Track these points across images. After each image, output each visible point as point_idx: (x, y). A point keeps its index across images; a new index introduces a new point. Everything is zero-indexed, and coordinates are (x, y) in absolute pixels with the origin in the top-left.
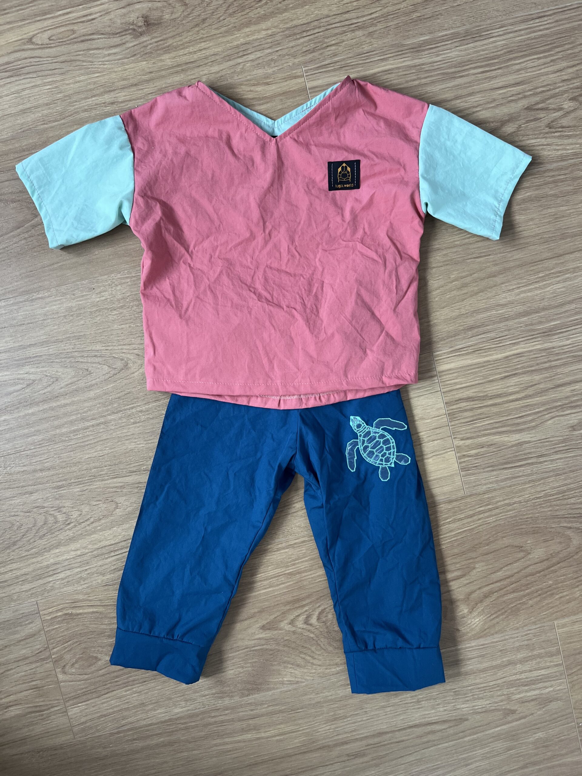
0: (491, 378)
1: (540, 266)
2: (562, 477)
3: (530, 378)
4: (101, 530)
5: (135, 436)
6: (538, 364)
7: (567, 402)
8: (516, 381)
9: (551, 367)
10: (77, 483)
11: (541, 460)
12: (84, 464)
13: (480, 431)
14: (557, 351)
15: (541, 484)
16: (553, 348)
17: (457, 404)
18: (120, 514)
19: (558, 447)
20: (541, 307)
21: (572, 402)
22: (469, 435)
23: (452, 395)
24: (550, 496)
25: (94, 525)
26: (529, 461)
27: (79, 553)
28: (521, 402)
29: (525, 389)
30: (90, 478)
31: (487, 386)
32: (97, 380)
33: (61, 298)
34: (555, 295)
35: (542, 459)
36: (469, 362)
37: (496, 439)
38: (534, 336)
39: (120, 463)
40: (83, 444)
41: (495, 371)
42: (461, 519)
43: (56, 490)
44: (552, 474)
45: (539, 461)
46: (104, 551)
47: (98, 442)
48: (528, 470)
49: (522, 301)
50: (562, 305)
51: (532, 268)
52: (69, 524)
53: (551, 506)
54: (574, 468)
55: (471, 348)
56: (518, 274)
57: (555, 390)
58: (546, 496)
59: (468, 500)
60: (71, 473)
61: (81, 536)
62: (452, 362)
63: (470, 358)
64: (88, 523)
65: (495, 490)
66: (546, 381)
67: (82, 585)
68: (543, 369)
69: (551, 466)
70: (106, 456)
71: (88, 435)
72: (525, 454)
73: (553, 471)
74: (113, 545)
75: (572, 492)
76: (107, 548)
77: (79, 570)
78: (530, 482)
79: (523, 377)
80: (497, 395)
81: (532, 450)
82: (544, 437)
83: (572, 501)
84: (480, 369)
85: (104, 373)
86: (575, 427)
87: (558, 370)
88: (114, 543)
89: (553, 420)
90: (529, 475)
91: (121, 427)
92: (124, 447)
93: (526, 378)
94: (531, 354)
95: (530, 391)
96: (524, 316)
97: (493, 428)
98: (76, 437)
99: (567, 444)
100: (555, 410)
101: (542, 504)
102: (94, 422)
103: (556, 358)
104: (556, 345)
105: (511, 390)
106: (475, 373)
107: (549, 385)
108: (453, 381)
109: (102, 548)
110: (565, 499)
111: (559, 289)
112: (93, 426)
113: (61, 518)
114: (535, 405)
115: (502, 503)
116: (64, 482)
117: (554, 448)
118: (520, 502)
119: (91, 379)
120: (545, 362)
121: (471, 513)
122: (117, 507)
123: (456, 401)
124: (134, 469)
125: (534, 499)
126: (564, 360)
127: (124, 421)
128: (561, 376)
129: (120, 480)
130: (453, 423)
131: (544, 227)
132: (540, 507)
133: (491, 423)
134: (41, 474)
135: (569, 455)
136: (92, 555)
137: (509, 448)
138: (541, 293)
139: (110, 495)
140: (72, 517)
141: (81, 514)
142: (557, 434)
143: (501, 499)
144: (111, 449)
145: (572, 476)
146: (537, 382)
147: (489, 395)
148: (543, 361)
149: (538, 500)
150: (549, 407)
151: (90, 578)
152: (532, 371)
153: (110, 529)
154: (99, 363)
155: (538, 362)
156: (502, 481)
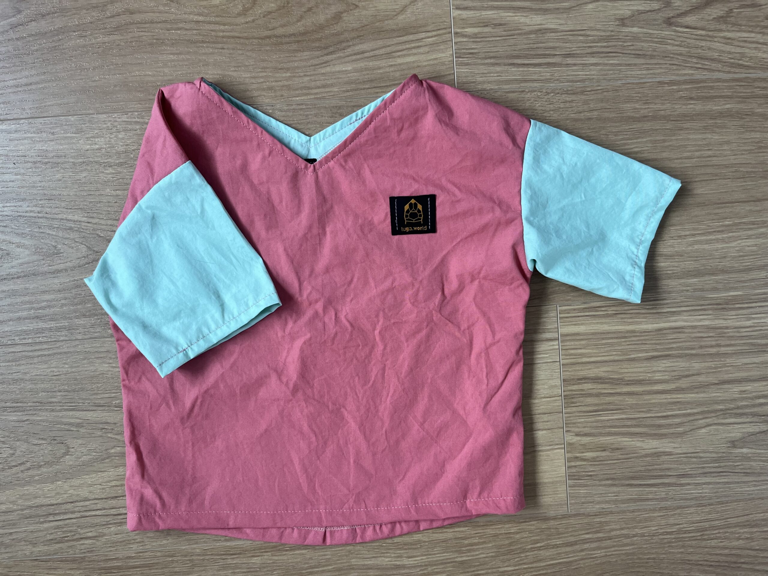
0: (633, 356)
1: (728, 210)
2: (707, 509)
3: (687, 365)
4: (39, 482)
6: (701, 347)
7: (732, 406)
8: (667, 365)
9: (718, 354)
13: (604, 427)
14: (731, 332)
15: (675, 514)
16: (727, 328)
17: (579, 384)
18: (71, 463)
19: (708, 467)
20: (719, 267)
21: (738, 408)
22: (587, 430)
23: (575, 370)
24: (685, 533)
25: (30, 473)
28: (668, 396)
31: (625, 366)
32: (67, 264)
33: (33, 135)
34: (741, 254)
35: (684, 481)
36: (606, 328)
37: (625, 441)
38: (703, 307)
39: (82, 389)
42: (556, 546)
44: (693, 502)
46: (40, 512)
48: (662, 492)
50: (748, 270)
51: (717, 211)
53: (683, 546)
56: (696, 216)
57: (719, 387)
58: (679, 532)
59: (572, 521)
62: (582, 324)
63: (609, 323)
64: (22, 468)
65: (611, 513)
66: (709, 373)
68: (708, 354)
69: (695, 492)
70: (63, 377)
71: (41, 343)
73: (696, 499)
74: (53, 505)
75: (714, 532)
78: (661, 509)
79: (677, 362)
80: (637, 380)
81: (672, 466)
83: (713, 543)
84: (619, 340)
85: (81, 256)
86: (736, 443)
87: (728, 360)
88: (55, 502)
89: (708, 428)
92: (92, 368)
93: (682, 364)
94: (695, 330)
95: (684, 383)
96: (695, 276)
97: (623, 426)
98: (24, 341)
99: (722, 464)
100: (713, 415)
101: (673, 542)
102: (53, 324)
103: (728, 342)
104: (731, 324)
106: (612, 345)
107: (711, 379)
108: (579, 351)
109: (37, 507)
110: (705, 540)
111: (748, 246)
112: (50, 329)
114: (688, 403)
115: (618, 533)
117: (703, 468)
118: (643, 535)
119: (59, 261)
120: (712, 346)
121: (572, 539)
122: (66, 453)
123: (579, 379)
124: (102, 402)
125: (662, 534)
126: (739, 348)
127: (98, 330)
128: (730, 368)
129: (77, 414)
130: (569, 410)
131: (741, 157)
132: (669, 546)
133: (622, 419)
135: (724, 480)
136: (22, 514)
137: (641, 457)
138: (723, 248)
139: (61, 434)
141: (13, 454)
142: (711, 449)
143: (618, 527)
144: (71, 367)
146: (695, 372)
147: (626, 379)
148: (709, 343)
149: (668, 536)
150: (706, 409)
152: (692, 355)
153: (52, 482)
154: (74, 239)
155: (703, 344)
156: (623, 502)
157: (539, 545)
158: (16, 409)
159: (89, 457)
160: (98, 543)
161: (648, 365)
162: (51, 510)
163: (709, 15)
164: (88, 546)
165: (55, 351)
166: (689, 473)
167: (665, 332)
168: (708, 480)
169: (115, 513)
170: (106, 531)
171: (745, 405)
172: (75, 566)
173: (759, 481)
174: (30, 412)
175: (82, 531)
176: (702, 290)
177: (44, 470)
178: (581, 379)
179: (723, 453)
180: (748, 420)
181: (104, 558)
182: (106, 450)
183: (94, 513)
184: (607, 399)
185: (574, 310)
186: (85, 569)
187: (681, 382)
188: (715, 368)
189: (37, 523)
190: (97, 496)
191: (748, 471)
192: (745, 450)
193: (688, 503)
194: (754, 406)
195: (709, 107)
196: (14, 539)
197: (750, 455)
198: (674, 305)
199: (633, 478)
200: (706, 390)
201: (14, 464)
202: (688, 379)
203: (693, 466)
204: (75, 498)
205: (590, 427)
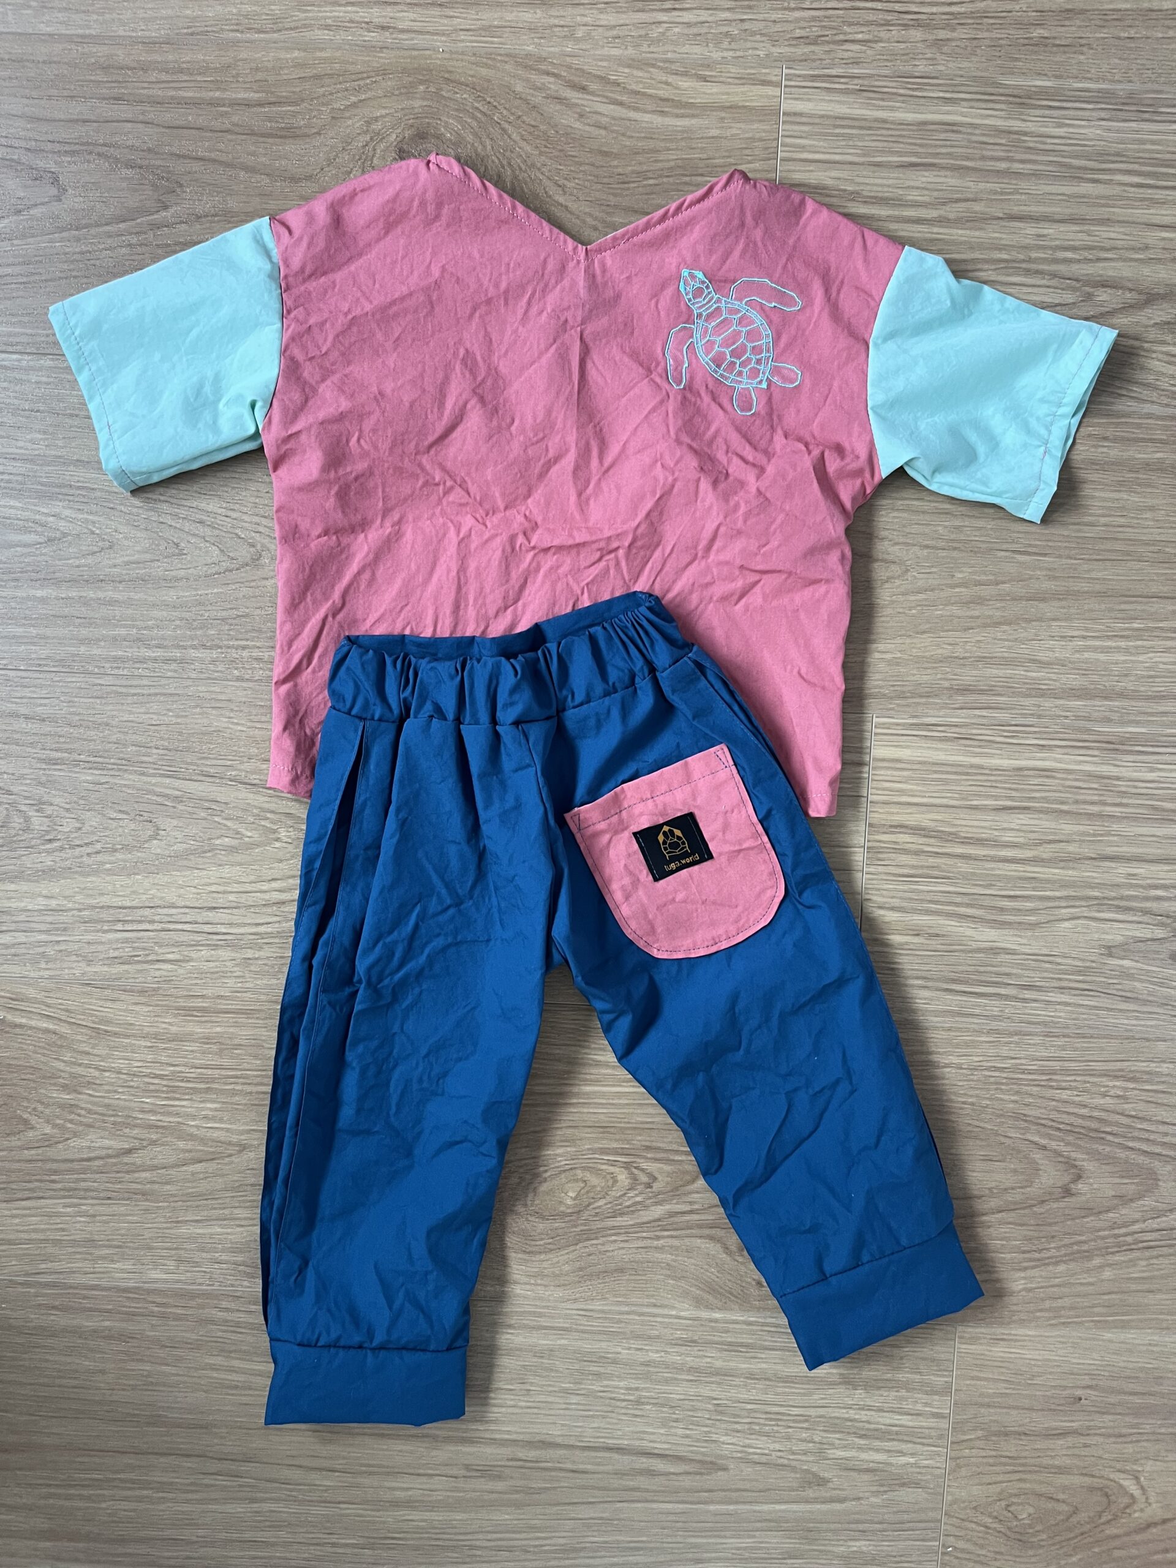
5: (232, 706)
10: (90, 765)
11: (1027, 996)
12: (115, 730)
26: (1002, 991)
27: (53, 903)
29: (1036, 845)
30: (119, 762)
40: (124, 690)
41: (988, 789)
43: (44, 766)
45: (1021, 996)
47: (156, 694)
49: (1084, 666)
52: (50, 841)
54: (1086, 1031)
55: (954, 729)
60: (85, 740)
61: (66, 872)
67: (40, 969)
72: (998, 974)
76: (112, 911)
77: (43, 937)
82: (1045, 951)
90: (994, 1018)
91: (209, 678)
105: (1008, 837)
113: (38, 822)
116: (66, 755)
134: (24, 726)
140: (60, 828)
145: (1078, 1045)
151: (62, 961)
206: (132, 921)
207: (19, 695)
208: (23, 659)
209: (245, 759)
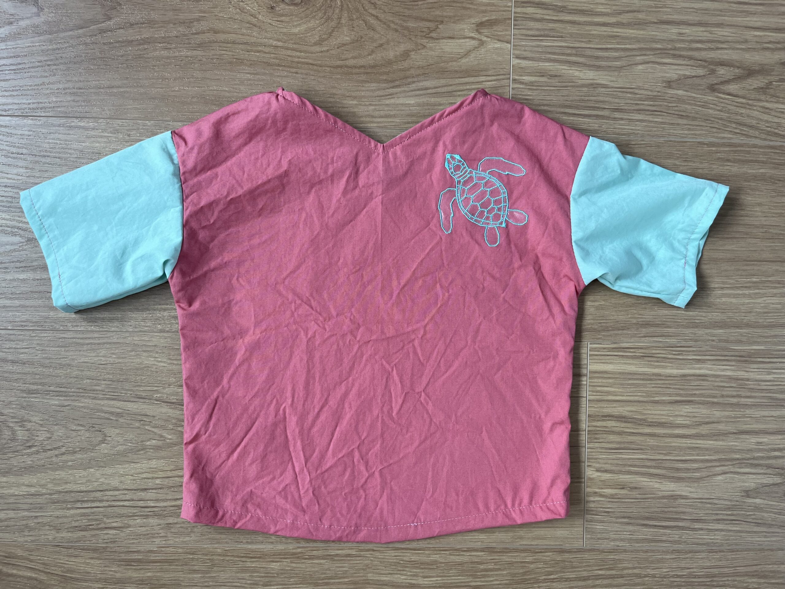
157: (552, 577)
158: (59, 394)
159: (124, 447)
160: (122, 534)
161: (672, 409)
162: (79, 496)
163: (751, 85)
164: (112, 537)
165: (105, 341)
166: (703, 518)
167: (689, 378)
168: (720, 526)
169: (143, 505)
170: (131, 522)
171: (760, 457)
172: (96, 555)
173: (768, 533)
174: (73, 398)
175: (108, 521)
176: (727, 341)
177: (79, 456)
178: (606, 416)
179: (737, 501)
180: (762, 471)
181: (126, 550)
182: (142, 441)
183: (121, 503)
184: (630, 438)
185: (604, 348)
186: (106, 559)
187: (701, 428)
188: (735, 418)
189: (64, 509)
190: (127, 487)
191: (760, 521)
192: (758, 501)
193: (700, 548)
194: (769, 458)
195: (745, 169)
196: (39, 523)
197: (762, 506)
198: (700, 353)
199: (648, 518)
200: (724, 438)
201: (49, 448)
202: (708, 426)
203: (707, 512)
204: (105, 487)
205: (611, 464)
206: (87, 501)
207: (8, 346)
208: (11, 322)
209: (167, 386)
